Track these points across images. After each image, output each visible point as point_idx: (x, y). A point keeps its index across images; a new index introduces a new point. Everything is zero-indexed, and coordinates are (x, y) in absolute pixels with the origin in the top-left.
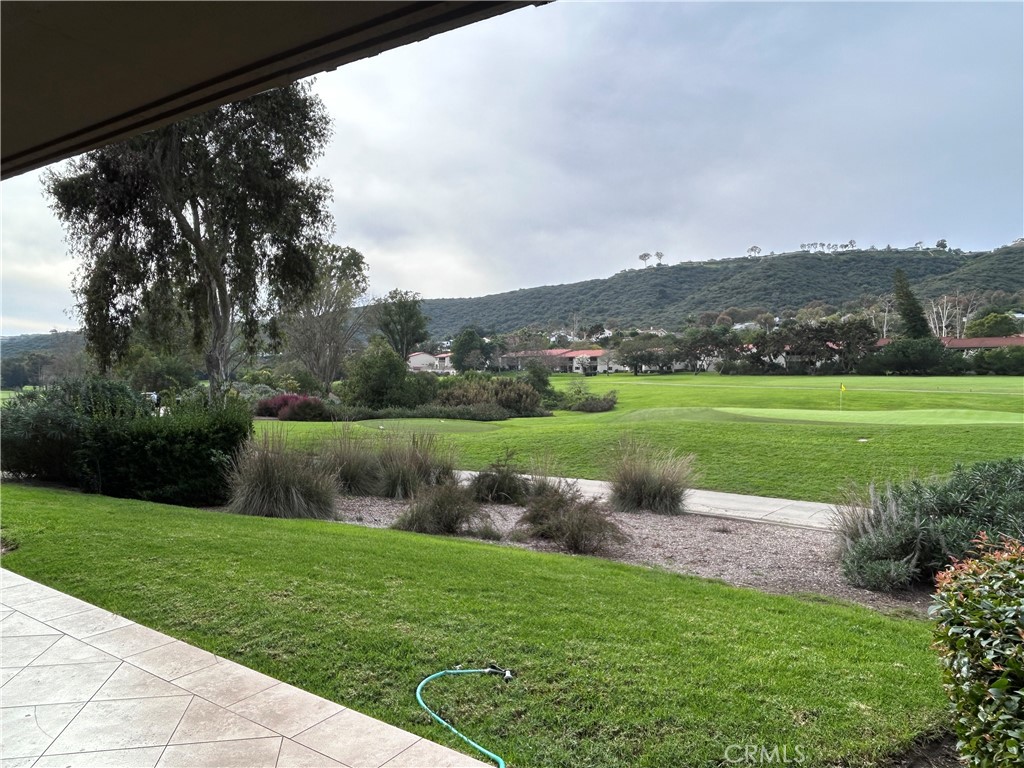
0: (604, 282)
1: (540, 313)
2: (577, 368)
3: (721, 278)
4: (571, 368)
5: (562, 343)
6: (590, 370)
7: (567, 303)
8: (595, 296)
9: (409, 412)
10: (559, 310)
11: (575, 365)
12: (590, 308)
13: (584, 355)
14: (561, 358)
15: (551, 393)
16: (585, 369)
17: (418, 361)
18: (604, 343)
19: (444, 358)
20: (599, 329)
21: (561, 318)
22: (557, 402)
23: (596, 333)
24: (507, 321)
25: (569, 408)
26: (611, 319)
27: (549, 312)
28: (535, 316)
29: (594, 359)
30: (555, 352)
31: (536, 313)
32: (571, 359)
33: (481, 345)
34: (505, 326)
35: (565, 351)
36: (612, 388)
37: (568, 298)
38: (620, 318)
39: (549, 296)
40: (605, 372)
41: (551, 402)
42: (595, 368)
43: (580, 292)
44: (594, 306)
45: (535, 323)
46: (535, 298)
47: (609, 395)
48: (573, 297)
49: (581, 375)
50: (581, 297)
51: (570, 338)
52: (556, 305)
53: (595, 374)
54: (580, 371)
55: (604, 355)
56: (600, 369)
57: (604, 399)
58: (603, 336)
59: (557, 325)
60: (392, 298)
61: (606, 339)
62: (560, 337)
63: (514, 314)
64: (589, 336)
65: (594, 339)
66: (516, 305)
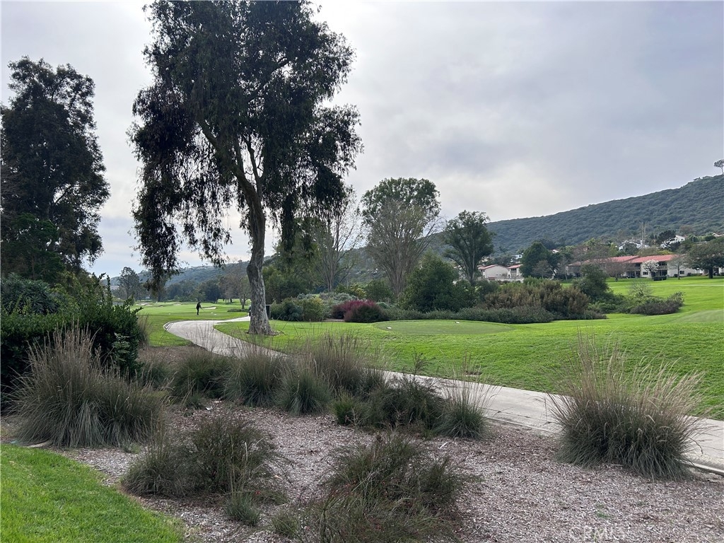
0: (676, 191)
1: (610, 226)
2: (645, 273)
4: (638, 274)
5: (631, 250)
6: (660, 274)
7: (637, 214)
8: (667, 206)
9: (452, 314)
10: (629, 221)
11: (643, 270)
12: (661, 217)
13: (653, 261)
14: (628, 265)
15: (609, 297)
16: (653, 274)
17: (492, 272)
18: (674, 248)
19: (515, 269)
20: (670, 235)
21: (632, 228)
22: (616, 305)
23: (666, 239)
24: (578, 234)
25: (629, 311)
26: (685, 226)
27: (619, 224)
28: (605, 229)
29: (662, 264)
30: (621, 259)
31: (606, 226)
32: (639, 265)
33: (548, 256)
34: (575, 239)
35: (632, 257)
36: (677, 291)
37: (638, 209)
39: (618, 209)
40: (676, 276)
41: (608, 305)
42: (665, 272)
43: (650, 204)
44: (666, 215)
45: (606, 235)
46: (604, 212)
47: (673, 297)
48: (643, 209)
49: (649, 280)
50: (651, 208)
51: (638, 246)
52: (625, 217)
53: (665, 279)
54: (649, 276)
55: (674, 260)
56: (669, 273)
57: (668, 302)
58: (673, 242)
59: (628, 235)
60: (461, 219)
61: (678, 244)
62: (627, 245)
63: (584, 228)
64: (659, 243)
65: (663, 245)
66: (585, 219)
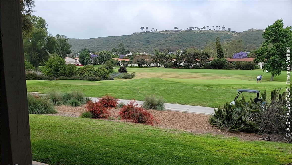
2: (121, 65)
3: (165, 37)
8: (127, 41)
14: (116, 61)
16: (124, 65)
17: (68, 60)
20: (128, 52)
26: (132, 49)
29: (127, 62)
32: (119, 62)
35: (118, 59)
36: (133, 71)
37: (118, 41)
38: (134, 49)
39: (111, 40)
40: (130, 66)
42: (127, 65)
46: (107, 40)
52: (114, 43)
57: (131, 75)
60: (57, 37)
61: (131, 55)
63: (100, 45)
64: (125, 54)
